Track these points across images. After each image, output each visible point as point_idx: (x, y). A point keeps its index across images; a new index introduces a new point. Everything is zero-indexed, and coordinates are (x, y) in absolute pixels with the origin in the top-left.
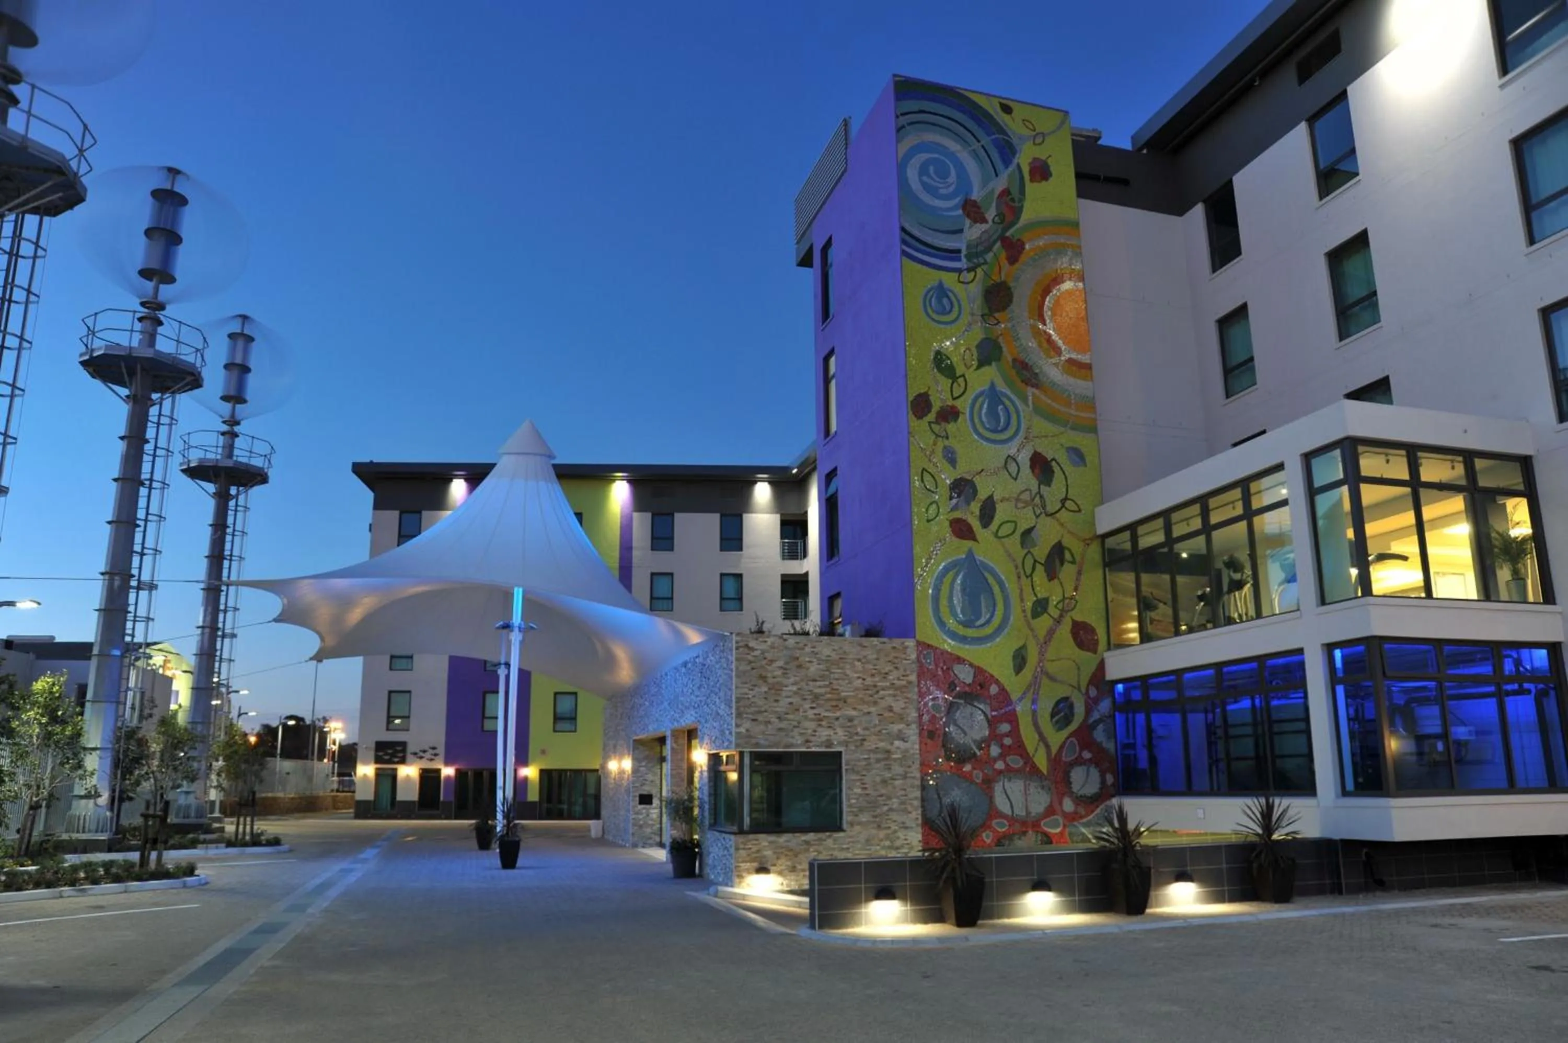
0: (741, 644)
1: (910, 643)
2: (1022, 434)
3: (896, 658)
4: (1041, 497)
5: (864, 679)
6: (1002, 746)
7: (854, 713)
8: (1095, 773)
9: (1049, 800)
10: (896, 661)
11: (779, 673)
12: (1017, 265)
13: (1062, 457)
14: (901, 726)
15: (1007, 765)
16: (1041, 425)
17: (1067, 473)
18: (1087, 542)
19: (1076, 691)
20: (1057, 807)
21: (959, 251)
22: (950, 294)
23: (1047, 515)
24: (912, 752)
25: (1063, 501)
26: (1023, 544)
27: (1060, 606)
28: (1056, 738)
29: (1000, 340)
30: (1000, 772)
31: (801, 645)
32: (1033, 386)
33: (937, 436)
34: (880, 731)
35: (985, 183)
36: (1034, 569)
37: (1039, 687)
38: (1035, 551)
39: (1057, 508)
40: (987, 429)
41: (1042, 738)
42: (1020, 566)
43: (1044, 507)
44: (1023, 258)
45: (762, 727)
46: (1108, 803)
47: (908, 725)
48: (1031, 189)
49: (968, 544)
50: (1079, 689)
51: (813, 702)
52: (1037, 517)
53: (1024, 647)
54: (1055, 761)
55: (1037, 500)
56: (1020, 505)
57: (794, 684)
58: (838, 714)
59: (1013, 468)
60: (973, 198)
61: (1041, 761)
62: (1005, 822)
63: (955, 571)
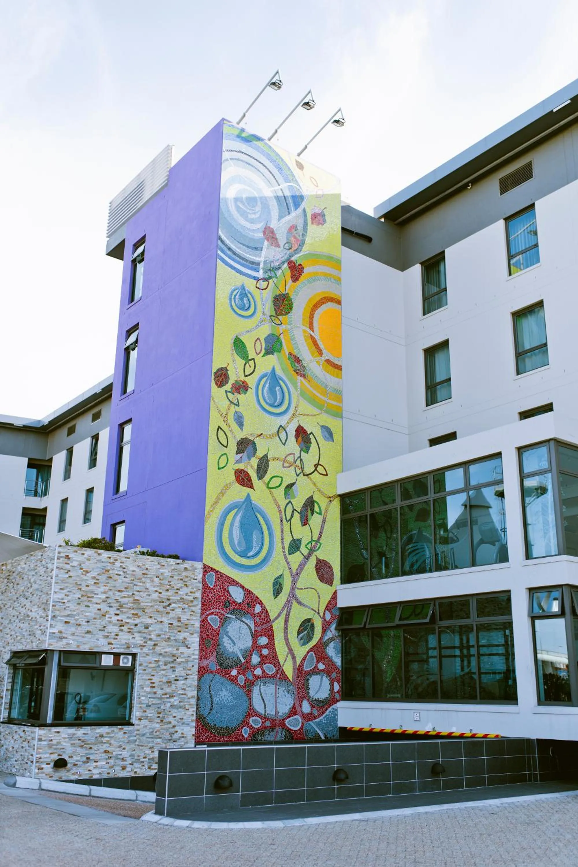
0: (62, 555)
1: (199, 565)
2: (291, 411)
3: (187, 577)
4: (301, 460)
5: (160, 593)
6: (261, 656)
7: (149, 621)
8: (326, 681)
9: (292, 702)
10: (186, 580)
11: (92, 582)
12: (298, 283)
13: (318, 433)
14: (186, 635)
15: (264, 671)
16: (305, 407)
17: (320, 445)
18: (331, 499)
19: (316, 615)
20: (298, 709)
21: (258, 264)
22: (249, 295)
23: (304, 475)
24: (193, 657)
25: (316, 466)
26: (286, 495)
27: (309, 546)
28: (301, 651)
29: (282, 337)
30: (258, 677)
31: (112, 560)
32: (301, 376)
33: (231, 402)
34: (169, 638)
35: (280, 217)
36: (292, 516)
37: (290, 609)
38: (294, 501)
39: (312, 471)
40: (267, 403)
41: (291, 651)
42: (283, 511)
43: (302, 469)
44: (302, 278)
45: (73, 629)
46: (334, 706)
47: (192, 634)
48: (312, 228)
49: (249, 490)
50: (319, 614)
51: (118, 609)
52: (298, 475)
53: (280, 576)
54: (299, 670)
55: (298, 461)
56: (286, 465)
57: (105, 593)
58: (137, 621)
59: (283, 435)
60: (272, 226)
61: (289, 670)
62: (259, 719)
63: (237, 509)
